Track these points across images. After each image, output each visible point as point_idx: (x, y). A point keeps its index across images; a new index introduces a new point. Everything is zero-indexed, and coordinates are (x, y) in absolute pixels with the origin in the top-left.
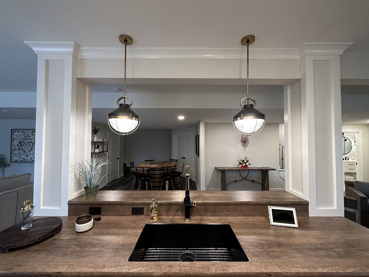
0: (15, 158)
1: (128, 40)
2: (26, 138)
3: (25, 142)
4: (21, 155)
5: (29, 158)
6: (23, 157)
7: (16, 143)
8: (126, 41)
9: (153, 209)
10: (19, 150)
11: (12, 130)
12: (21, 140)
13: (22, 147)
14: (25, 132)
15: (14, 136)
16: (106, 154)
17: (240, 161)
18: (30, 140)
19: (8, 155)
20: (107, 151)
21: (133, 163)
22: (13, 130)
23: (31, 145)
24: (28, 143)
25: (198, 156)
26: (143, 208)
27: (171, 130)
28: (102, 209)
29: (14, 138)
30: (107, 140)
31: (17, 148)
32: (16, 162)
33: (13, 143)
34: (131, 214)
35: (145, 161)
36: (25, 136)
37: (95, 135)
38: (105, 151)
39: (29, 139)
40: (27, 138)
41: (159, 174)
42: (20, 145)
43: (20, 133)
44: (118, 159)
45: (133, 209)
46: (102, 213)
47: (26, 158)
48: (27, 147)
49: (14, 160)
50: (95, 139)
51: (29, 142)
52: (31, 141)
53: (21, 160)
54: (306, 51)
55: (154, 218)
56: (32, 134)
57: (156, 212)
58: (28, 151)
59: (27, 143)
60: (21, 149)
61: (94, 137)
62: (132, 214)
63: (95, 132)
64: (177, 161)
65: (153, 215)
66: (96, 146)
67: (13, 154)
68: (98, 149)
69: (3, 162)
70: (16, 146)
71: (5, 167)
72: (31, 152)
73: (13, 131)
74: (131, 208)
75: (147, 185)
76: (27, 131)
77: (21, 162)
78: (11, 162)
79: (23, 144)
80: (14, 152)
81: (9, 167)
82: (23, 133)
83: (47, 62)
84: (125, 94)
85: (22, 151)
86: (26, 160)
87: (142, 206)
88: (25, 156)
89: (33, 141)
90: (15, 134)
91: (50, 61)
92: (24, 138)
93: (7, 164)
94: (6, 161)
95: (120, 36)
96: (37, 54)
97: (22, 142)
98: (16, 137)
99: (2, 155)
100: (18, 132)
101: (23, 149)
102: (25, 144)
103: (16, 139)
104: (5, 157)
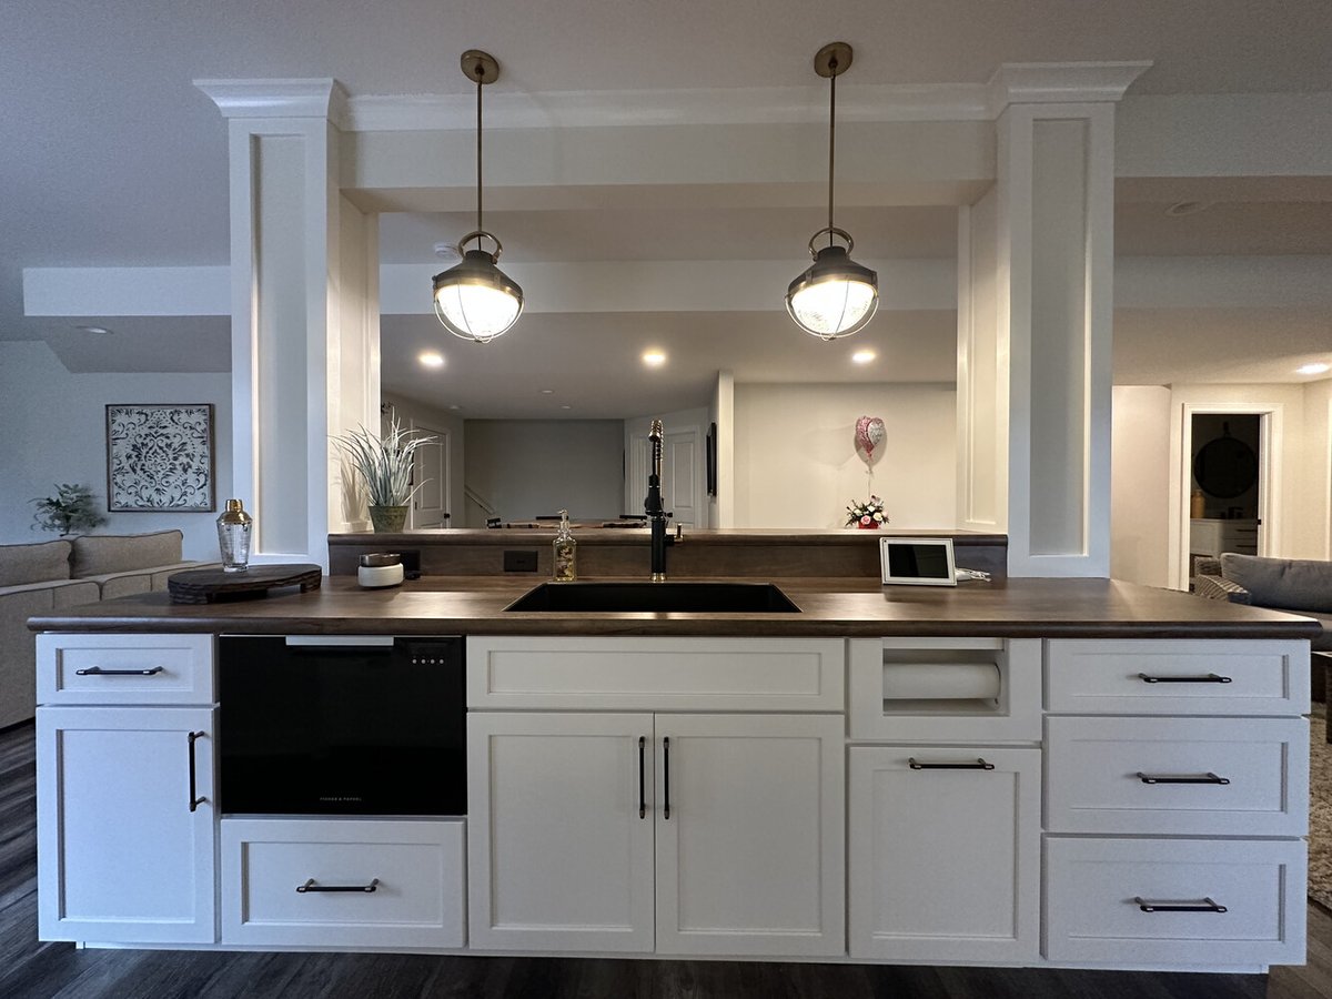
0: (123, 499)
1: (486, 66)
2: (153, 431)
3: (150, 445)
4: (139, 488)
5: (165, 499)
6: (145, 493)
7: (122, 448)
8: (480, 70)
9: (563, 548)
10: (134, 471)
11: (107, 406)
12: (140, 441)
13: (144, 462)
14: (149, 413)
15: (115, 427)
17: (852, 508)
18: (168, 438)
19: (99, 489)
22: (110, 408)
23: (171, 456)
24: (161, 448)
25: (715, 494)
26: (537, 553)
27: (623, 420)
28: (421, 558)
29: (116, 432)
31: (126, 465)
32: (126, 509)
33: (115, 450)
34: (502, 569)
35: (537, 518)
36: (150, 428)
39: (162, 435)
40: (156, 433)
42: (137, 456)
43: (135, 418)
44: (447, 516)
45: (507, 554)
46: (423, 566)
47: (156, 498)
48: (159, 461)
49: (119, 505)
51: (163, 445)
52: (169, 442)
53: (141, 503)
54: (1012, 90)
55: (567, 573)
56: (172, 418)
57: (570, 556)
58: (160, 475)
59: (155, 447)
60: (138, 469)
62: (506, 571)
65: (564, 563)
67: (116, 484)
69: (84, 511)
70: (124, 459)
71: (94, 526)
72: (171, 479)
73: (111, 410)
74: (502, 554)
76: (155, 409)
77: (142, 510)
78: (109, 510)
79: (144, 451)
80: (119, 479)
81: (106, 525)
82: (143, 418)
83: (256, 140)
84: (480, 225)
85: (144, 476)
86: (156, 505)
87: (533, 549)
88: (151, 491)
89: (176, 442)
90: (118, 421)
91: (264, 139)
92: (148, 431)
93: (99, 518)
94: (94, 506)
95: (463, 57)
96: (227, 118)
97: (143, 444)
98: (121, 429)
99: (80, 487)
100: (127, 413)
101: (146, 468)
102: (151, 452)
103: (123, 435)
104: (91, 493)
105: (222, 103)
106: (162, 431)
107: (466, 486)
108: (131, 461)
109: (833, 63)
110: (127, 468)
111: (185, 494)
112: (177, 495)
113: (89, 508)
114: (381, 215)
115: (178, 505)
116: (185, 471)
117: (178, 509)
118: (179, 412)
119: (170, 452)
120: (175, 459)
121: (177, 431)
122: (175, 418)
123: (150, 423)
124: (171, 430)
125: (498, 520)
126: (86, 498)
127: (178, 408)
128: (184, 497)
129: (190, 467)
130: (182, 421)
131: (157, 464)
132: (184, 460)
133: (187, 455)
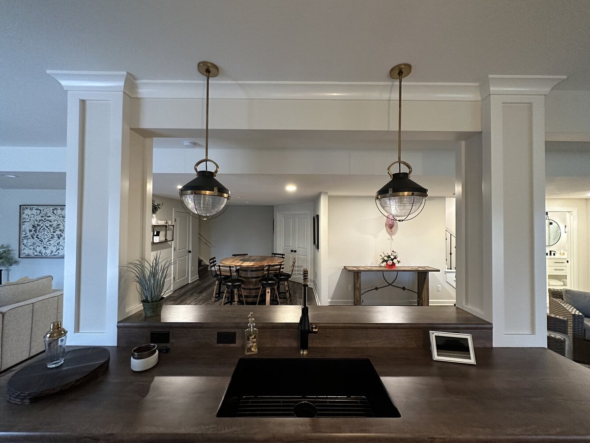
0: (26, 251)
1: (211, 69)
2: (43, 219)
3: (42, 225)
4: (35, 246)
5: (48, 252)
6: (38, 249)
7: (27, 226)
8: (208, 71)
9: (251, 335)
10: (33, 238)
11: (20, 206)
12: (36, 223)
13: (38, 234)
14: (41, 209)
15: (24, 216)
16: (170, 244)
17: (383, 256)
18: (51, 222)
19: (15, 247)
20: (173, 240)
21: (214, 260)
22: (22, 206)
23: (52, 231)
24: (47, 227)
25: (318, 247)
26: (235, 333)
27: (273, 206)
28: (171, 335)
29: (24, 218)
30: (172, 223)
31: (29, 234)
32: (28, 257)
33: (23, 227)
34: (216, 342)
35: (233, 255)
36: (42, 217)
37: (154, 215)
38: (168, 240)
39: (48, 220)
40: (45, 219)
41: (255, 276)
42: (34, 231)
43: (34, 212)
44: (190, 252)
45: (219, 334)
46: (170, 340)
47: (43, 251)
48: (46, 233)
49: (25, 255)
50: (154, 222)
51: (48, 225)
52: (51, 224)
53: (36, 254)
54: (492, 89)
55: (253, 349)
56: (53, 212)
57: (255, 340)
58: (46, 240)
59: (44, 227)
60: (35, 237)
61: (152, 217)
62: (218, 343)
63: (153, 210)
64: (283, 256)
65: (251, 344)
66: (155, 232)
67: (24, 244)
68: (158, 237)
69: (7, 258)
70: (28, 232)
71: (11, 265)
72: (51, 242)
73: (22, 208)
74: (215, 333)
75: (236, 294)
76: (44, 207)
77: (36, 257)
78: (19, 257)
79: (38, 228)
80: (25, 241)
81: (17, 265)
82: (39, 212)
83: (83, 102)
84: (207, 155)
85: (38, 240)
86: (43, 255)
87: (233, 330)
88: (41, 248)
89: (55, 224)
90: (25, 213)
91: (87, 102)
92: (40, 218)
93: (14, 261)
94: (12, 255)
95: (199, 64)
96: (67, 91)
97: (38, 225)
98: (27, 217)
99: (5, 246)
100: (31, 209)
101: (39, 236)
102: (42, 229)
103: (28, 220)
104: (10, 249)
105: (64, 83)
106: (47, 218)
107: (199, 234)
108: (31, 233)
109: (400, 73)
110: (29, 236)
111: (58, 249)
112: (54, 249)
113: (9, 256)
114: (154, 138)
115: (55, 255)
116: (59, 238)
117: (55, 257)
118: (56, 209)
119: (52, 229)
120: (54, 232)
121: (56, 219)
122: (55, 212)
123: (42, 215)
124: (52, 218)
125: (215, 258)
126: (8, 251)
127: (57, 207)
128: (58, 251)
129: (62, 236)
130: (58, 214)
131: (45, 235)
132: (58, 232)
133: (60, 230)
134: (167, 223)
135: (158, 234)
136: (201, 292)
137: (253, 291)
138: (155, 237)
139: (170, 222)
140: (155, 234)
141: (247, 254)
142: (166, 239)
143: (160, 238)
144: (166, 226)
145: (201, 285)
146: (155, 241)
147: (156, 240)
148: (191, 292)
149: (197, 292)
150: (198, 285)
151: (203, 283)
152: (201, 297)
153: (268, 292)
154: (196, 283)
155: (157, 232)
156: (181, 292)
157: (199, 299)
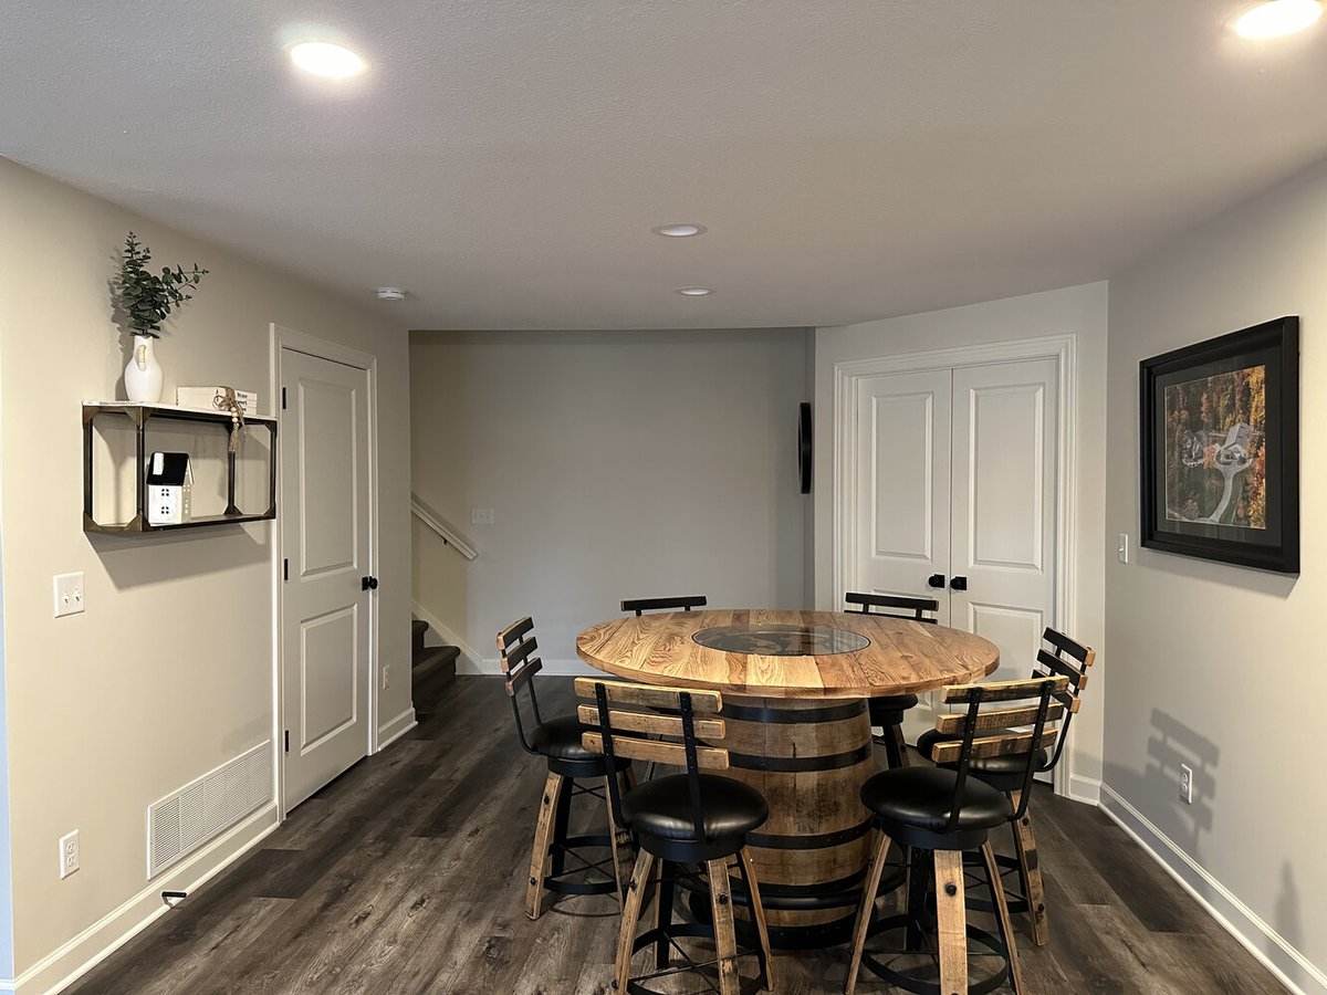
16: (260, 540)
20: (271, 514)
21: (526, 637)
30: (262, 405)
35: (628, 606)
37: (140, 341)
38: (247, 511)
41: (814, 754)
44: (369, 583)
50: (147, 386)
61: (128, 354)
63: (135, 312)
64: (926, 614)
66: (159, 458)
68: (175, 490)
75: (723, 900)
107: (414, 498)
134: (230, 402)
135: (175, 472)
136: (441, 826)
137: (800, 855)
138: (154, 491)
139: (252, 397)
140: (158, 470)
141: (701, 601)
142: (231, 510)
143: (186, 498)
144: (226, 423)
145: (432, 768)
146: (155, 518)
147: (165, 510)
148: (383, 826)
149: (421, 819)
150: (417, 773)
151: (444, 754)
152: (448, 867)
153: (951, 890)
154: (405, 758)
155: (168, 458)
156: (331, 821)
157: (439, 880)
